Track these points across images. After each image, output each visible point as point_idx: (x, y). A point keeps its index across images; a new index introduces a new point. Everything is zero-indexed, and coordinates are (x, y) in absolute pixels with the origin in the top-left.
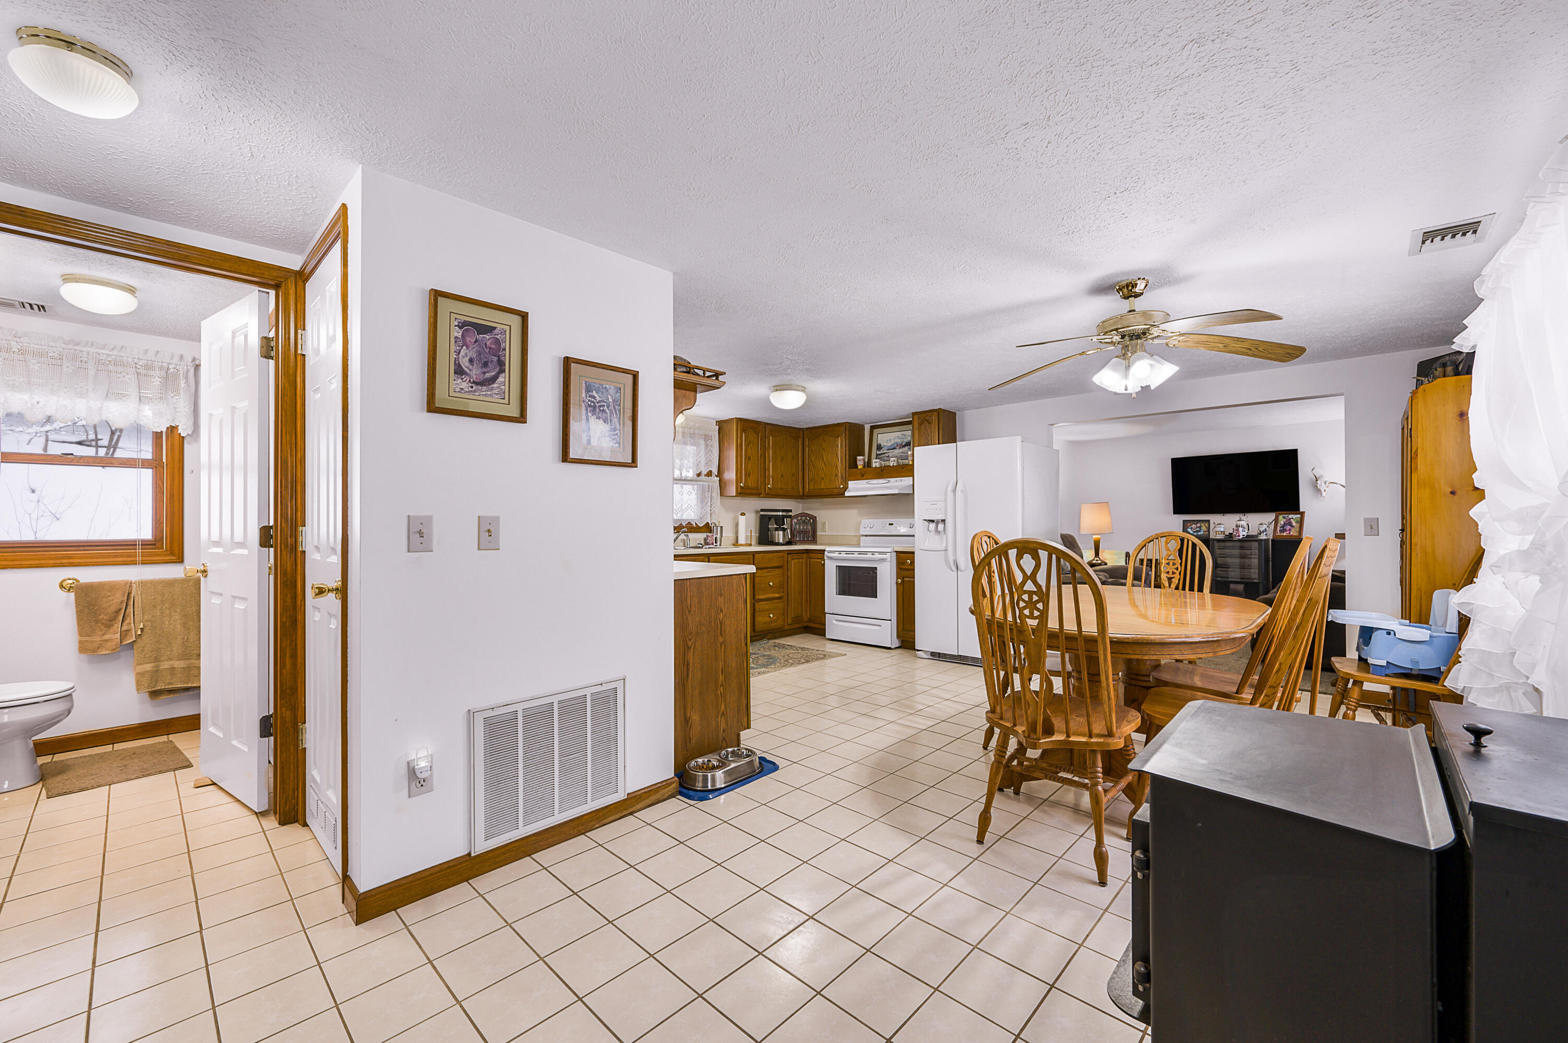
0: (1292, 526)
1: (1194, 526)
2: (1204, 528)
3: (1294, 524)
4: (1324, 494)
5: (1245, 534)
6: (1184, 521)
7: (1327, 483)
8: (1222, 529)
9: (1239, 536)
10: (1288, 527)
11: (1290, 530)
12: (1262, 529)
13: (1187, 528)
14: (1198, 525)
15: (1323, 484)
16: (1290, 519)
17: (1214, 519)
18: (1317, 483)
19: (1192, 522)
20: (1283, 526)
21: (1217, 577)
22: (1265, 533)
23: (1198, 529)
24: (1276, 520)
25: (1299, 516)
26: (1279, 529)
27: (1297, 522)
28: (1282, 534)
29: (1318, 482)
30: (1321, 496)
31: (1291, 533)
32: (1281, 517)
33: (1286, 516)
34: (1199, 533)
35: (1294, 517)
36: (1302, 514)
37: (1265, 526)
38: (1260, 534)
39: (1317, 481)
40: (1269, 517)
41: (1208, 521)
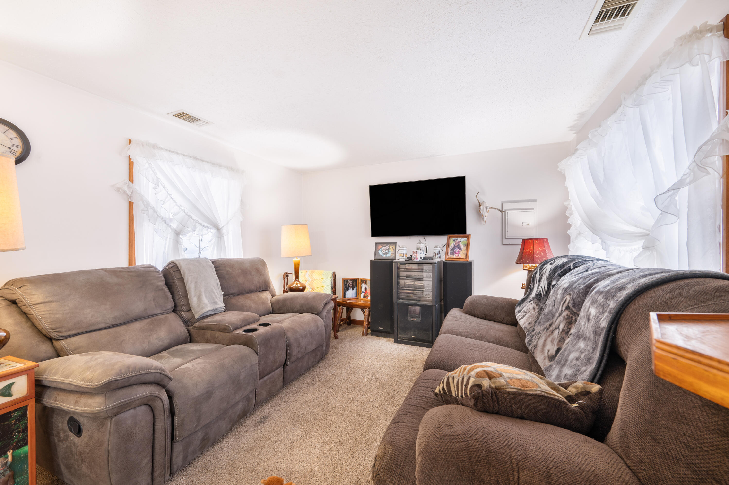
0: (460, 249)
1: (384, 248)
2: (391, 250)
3: (462, 247)
4: (485, 218)
5: (423, 256)
6: (377, 244)
7: (488, 208)
8: (404, 252)
9: (417, 259)
10: (457, 250)
11: (458, 252)
12: (437, 252)
13: (378, 251)
14: (387, 247)
15: (485, 209)
16: (459, 242)
17: (400, 241)
18: (480, 208)
19: (382, 245)
20: (453, 249)
21: (400, 299)
22: (439, 255)
23: (387, 251)
24: (448, 243)
25: (466, 239)
26: (450, 251)
27: (464, 245)
28: (452, 257)
29: (481, 207)
30: (483, 220)
31: (460, 256)
32: (451, 240)
33: (456, 239)
34: (388, 255)
35: (462, 240)
36: (468, 237)
37: (439, 248)
38: (435, 256)
39: (480, 206)
40: (442, 240)
41: (395, 244)
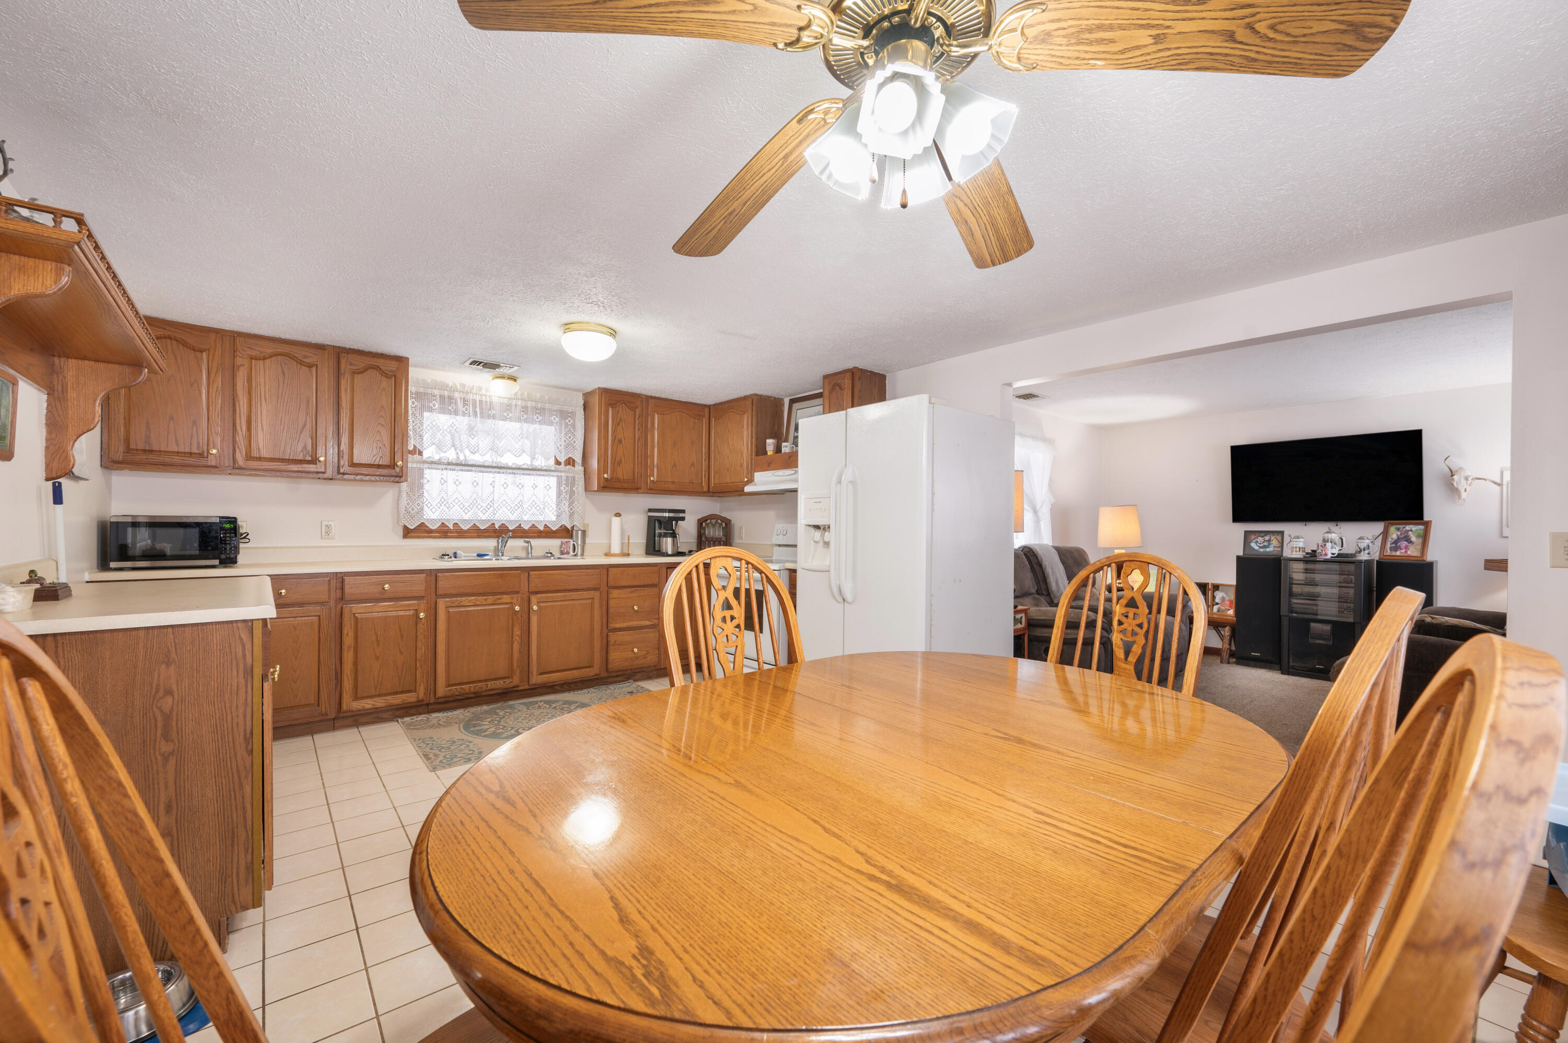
0: (1410, 542)
1: (1260, 539)
2: (1275, 542)
3: (1413, 539)
4: (1464, 495)
5: (1336, 551)
6: (1246, 532)
7: (1470, 479)
8: (1301, 545)
9: (1326, 555)
10: (1403, 544)
11: (1406, 547)
12: (1362, 545)
13: (1251, 542)
14: (1267, 538)
15: (1463, 481)
16: (1408, 531)
17: (1290, 529)
18: (1453, 479)
19: (1257, 534)
20: (1396, 542)
21: (1292, 612)
22: (1367, 551)
23: (1266, 544)
24: (1385, 534)
25: (1422, 527)
26: (1388, 545)
27: (1418, 536)
28: (1394, 553)
29: (1455, 477)
30: (1460, 497)
31: (1409, 552)
32: (1392, 529)
33: (1402, 526)
34: (1268, 550)
35: (1413, 529)
36: (1427, 525)
37: (1367, 541)
38: (1360, 552)
39: (1452, 475)
40: (1373, 529)
41: (1282, 533)
